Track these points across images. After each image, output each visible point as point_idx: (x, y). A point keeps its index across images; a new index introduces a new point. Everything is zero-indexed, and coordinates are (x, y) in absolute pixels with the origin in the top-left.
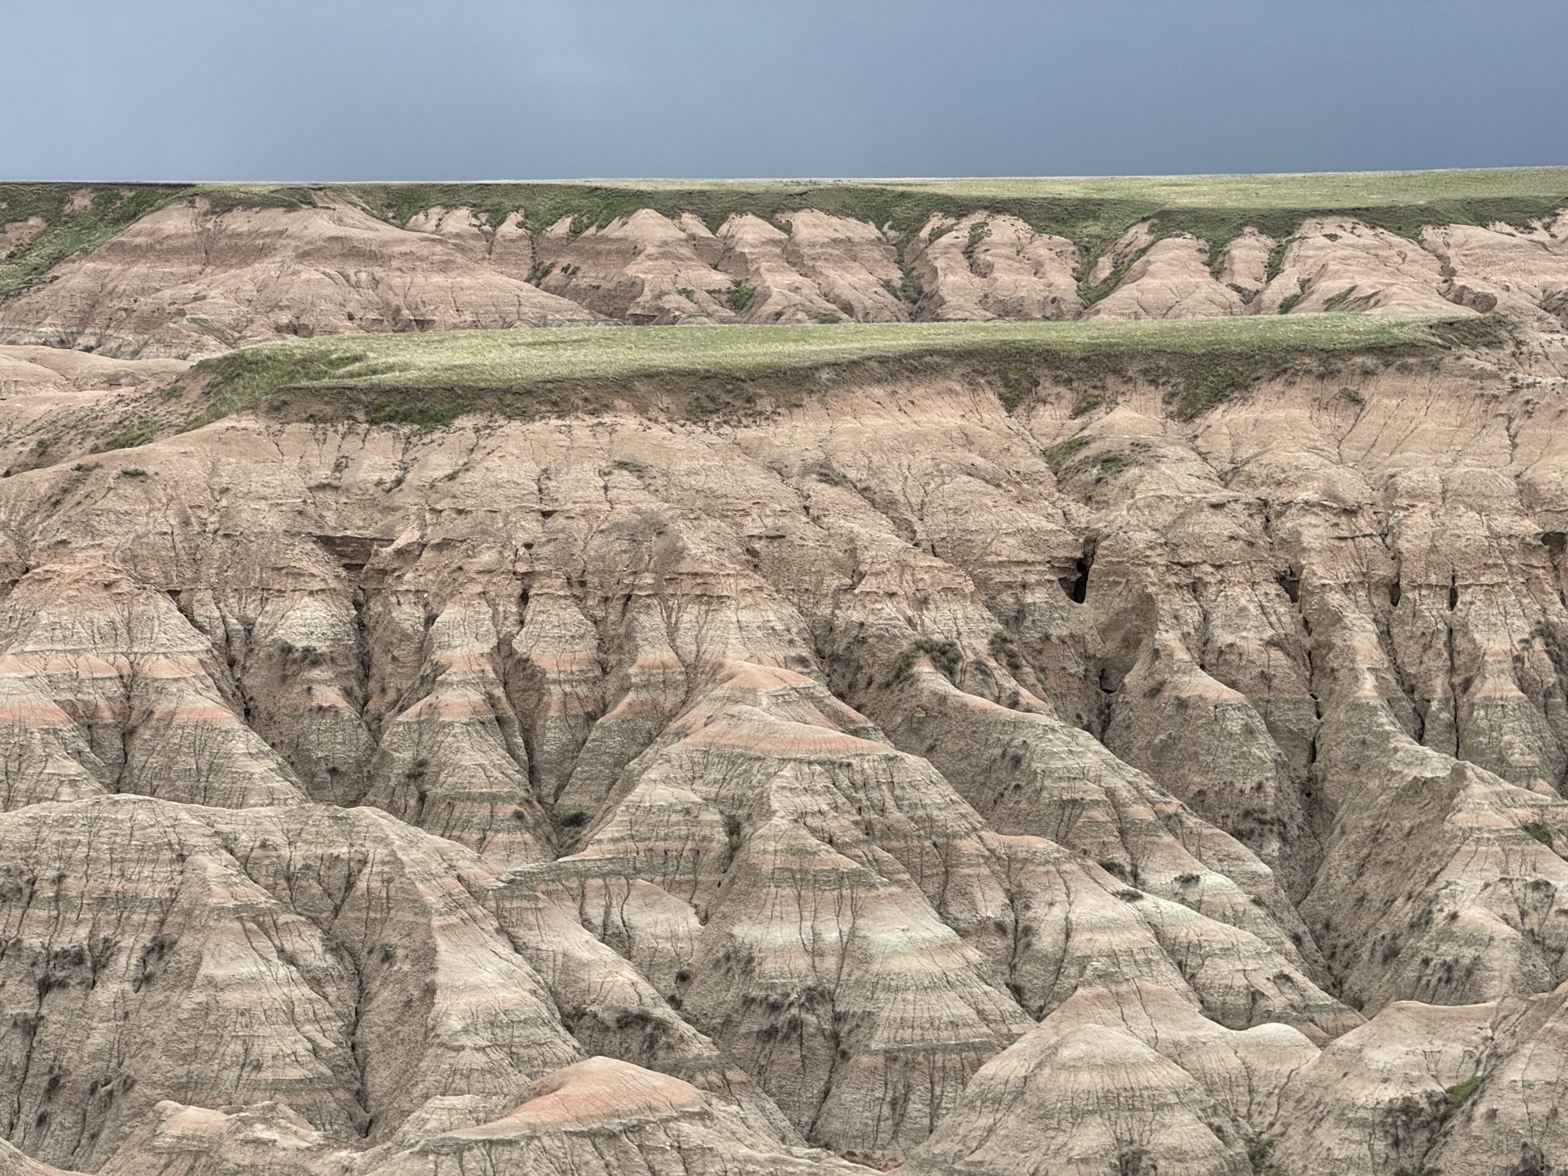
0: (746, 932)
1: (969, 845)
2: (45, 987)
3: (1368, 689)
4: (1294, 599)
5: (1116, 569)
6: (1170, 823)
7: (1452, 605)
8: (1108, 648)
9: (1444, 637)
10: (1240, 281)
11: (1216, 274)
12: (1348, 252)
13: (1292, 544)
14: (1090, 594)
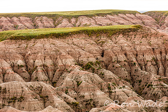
4: (126, 56)
5: (107, 54)
7: (143, 56)
9: (143, 60)
10: (73, 23)
11: (70, 23)
12: (85, 20)
14: (104, 56)
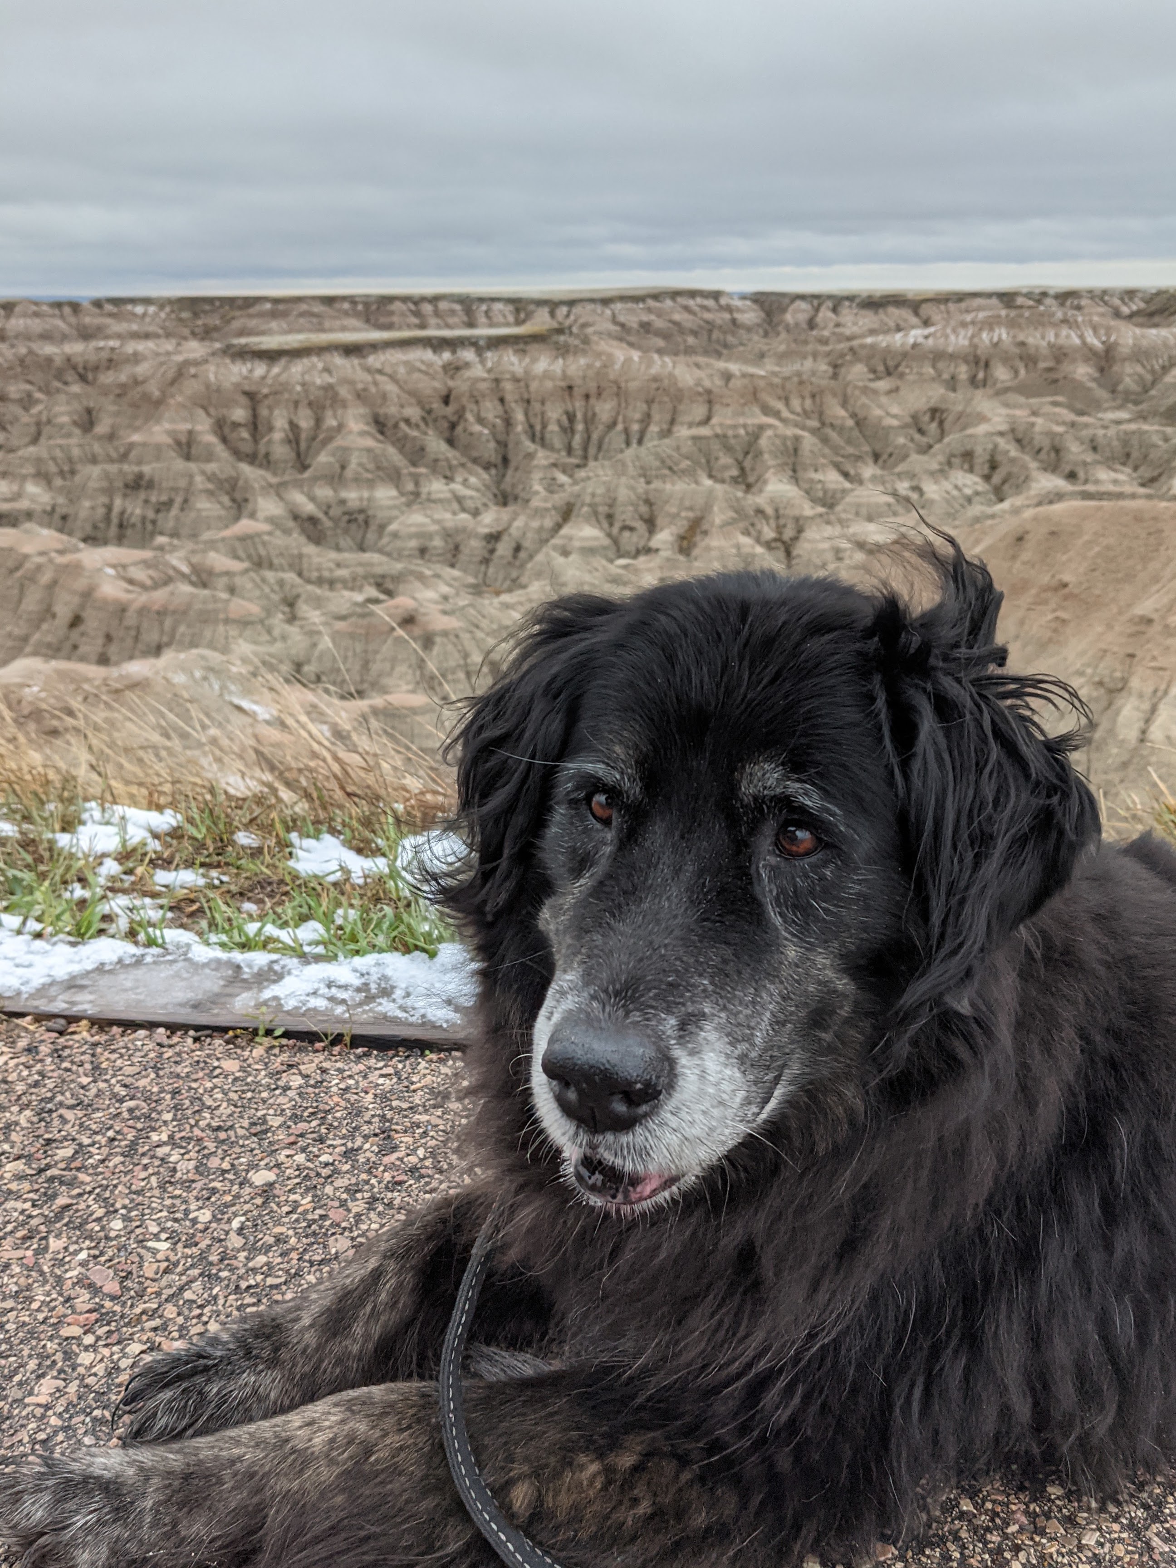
0: (344, 494)
1: (405, 471)
2: (158, 511)
3: (519, 428)
4: (502, 405)
5: (457, 397)
6: (463, 465)
7: (543, 405)
8: (454, 419)
9: (540, 414)
13: (503, 390)
14: (449, 404)
